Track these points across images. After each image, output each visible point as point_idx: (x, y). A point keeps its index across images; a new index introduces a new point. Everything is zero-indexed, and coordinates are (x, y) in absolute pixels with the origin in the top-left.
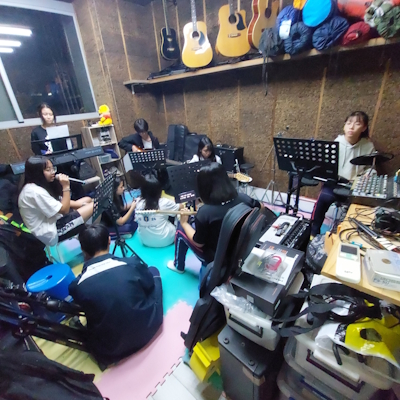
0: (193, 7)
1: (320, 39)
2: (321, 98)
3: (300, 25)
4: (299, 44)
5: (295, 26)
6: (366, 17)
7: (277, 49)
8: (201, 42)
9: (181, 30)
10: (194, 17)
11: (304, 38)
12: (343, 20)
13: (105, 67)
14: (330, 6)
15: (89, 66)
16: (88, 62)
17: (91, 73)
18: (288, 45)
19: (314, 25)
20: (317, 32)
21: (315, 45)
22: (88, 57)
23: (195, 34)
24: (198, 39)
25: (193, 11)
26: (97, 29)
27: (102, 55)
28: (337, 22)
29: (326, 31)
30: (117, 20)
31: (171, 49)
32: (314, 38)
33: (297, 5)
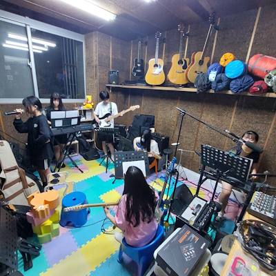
0: (157, 50)
1: (235, 86)
2: (232, 119)
3: (223, 75)
4: (220, 86)
5: (219, 75)
6: (265, 79)
7: (206, 86)
11: (224, 84)
12: (251, 78)
13: (96, 74)
14: (243, 69)
15: (86, 72)
16: (86, 69)
17: (87, 76)
18: (213, 85)
19: (232, 78)
20: (233, 82)
21: (232, 89)
23: (156, 65)
25: (157, 53)
26: (96, 53)
27: (96, 67)
28: (247, 78)
29: (239, 82)
30: (109, 48)
31: (139, 71)
32: (231, 85)
33: (222, 63)
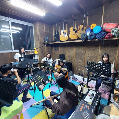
0: (64, 27)
1: (98, 37)
2: (99, 51)
3: (92, 33)
4: (92, 37)
5: (91, 33)
6: (111, 32)
7: (86, 38)
8: (65, 35)
9: (60, 32)
10: (64, 29)
11: (94, 36)
12: (105, 32)
13: (39, 39)
14: (101, 29)
15: (35, 38)
18: (89, 38)
19: (97, 33)
20: (97, 35)
21: (97, 38)
22: (35, 36)
23: (64, 33)
24: (64, 34)
25: (64, 28)
26: (38, 30)
27: (39, 36)
28: (103, 33)
29: (100, 35)
30: (44, 28)
31: (57, 36)
32: (97, 36)
33: (91, 28)
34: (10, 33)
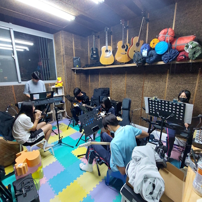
0: (107, 40)
1: (166, 58)
2: (167, 83)
3: (153, 52)
4: (152, 59)
5: (151, 52)
9: (101, 48)
13: (64, 61)
15: (57, 60)
16: (56, 58)
17: (57, 63)
23: (107, 51)
24: (108, 53)
25: (107, 42)
26: (63, 46)
27: (63, 56)
29: (168, 55)
30: (72, 42)
31: (95, 56)
34: (13, 52)
